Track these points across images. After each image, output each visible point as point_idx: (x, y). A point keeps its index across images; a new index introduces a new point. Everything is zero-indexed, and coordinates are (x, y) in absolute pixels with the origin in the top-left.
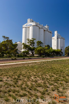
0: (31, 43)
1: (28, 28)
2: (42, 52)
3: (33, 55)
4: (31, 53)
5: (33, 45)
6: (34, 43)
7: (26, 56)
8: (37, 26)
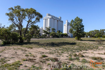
0: (48, 30)
1: (47, 20)
2: (53, 35)
3: (49, 36)
4: (48, 36)
5: (49, 31)
6: (50, 30)
7: (45, 37)
8: (52, 18)
